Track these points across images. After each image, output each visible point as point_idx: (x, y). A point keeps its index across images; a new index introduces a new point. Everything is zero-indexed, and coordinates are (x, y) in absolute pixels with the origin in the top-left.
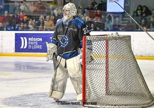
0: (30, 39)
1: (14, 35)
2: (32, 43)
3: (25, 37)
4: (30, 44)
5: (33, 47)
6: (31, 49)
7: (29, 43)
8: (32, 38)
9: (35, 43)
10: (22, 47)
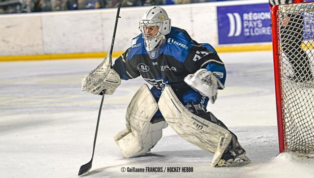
0: (246, 16)
1: (215, 10)
2: (251, 25)
3: (236, 12)
4: (247, 27)
5: (254, 32)
6: (250, 36)
7: (245, 25)
8: (251, 14)
9: (257, 24)
10: (231, 34)
